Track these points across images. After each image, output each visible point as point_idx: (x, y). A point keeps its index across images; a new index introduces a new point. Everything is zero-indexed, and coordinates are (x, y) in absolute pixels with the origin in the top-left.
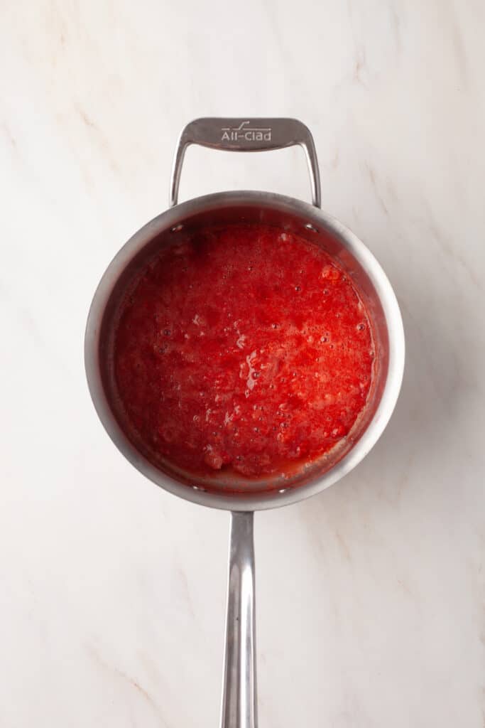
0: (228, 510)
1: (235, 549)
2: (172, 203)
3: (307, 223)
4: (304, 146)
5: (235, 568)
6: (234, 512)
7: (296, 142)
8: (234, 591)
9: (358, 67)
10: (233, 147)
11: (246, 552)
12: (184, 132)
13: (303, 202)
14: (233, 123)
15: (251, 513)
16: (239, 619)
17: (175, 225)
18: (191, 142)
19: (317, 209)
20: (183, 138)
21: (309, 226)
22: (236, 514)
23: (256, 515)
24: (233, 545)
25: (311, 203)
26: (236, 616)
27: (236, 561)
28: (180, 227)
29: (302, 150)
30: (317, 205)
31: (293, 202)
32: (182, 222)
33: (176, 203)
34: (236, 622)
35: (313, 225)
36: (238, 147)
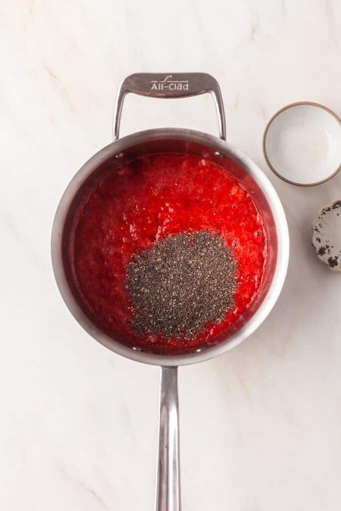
0: (159, 365)
1: (164, 394)
2: (115, 138)
3: (216, 151)
4: (213, 94)
5: (164, 409)
6: (163, 367)
7: (207, 91)
8: (163, 426)
9: (253, 31)
10: (161, 95)
11: (172, 397)
12: (124, 84)
13: (213, 136)
14: (160, 77)
15: (176, 368)
16: (167, 447)
17: (118, 154)
18: (128, 91)
19: (223, 141)
20: (122, 88)
21: (217, 153)
22: (164, 368)
23: (180, 369)
24: (162, 391)
25: (219, 137)
26: (165, 444)
27: (165, 403)
28: (121, 155)
29: (212, 96)
30: (223, 138)
31: (206, 136)
32: (123, 151)
33: (117, 138)
34: (165, 450)
35: (220, 153)
36: (164, 95)
